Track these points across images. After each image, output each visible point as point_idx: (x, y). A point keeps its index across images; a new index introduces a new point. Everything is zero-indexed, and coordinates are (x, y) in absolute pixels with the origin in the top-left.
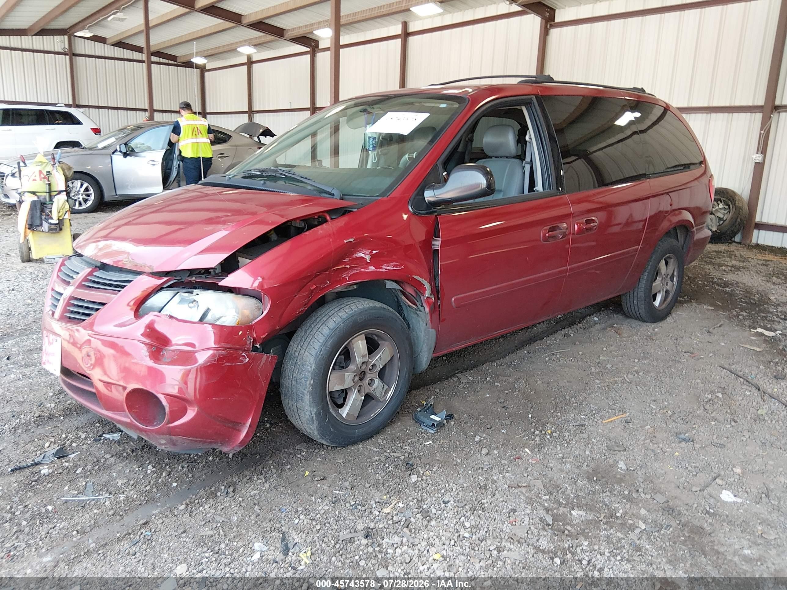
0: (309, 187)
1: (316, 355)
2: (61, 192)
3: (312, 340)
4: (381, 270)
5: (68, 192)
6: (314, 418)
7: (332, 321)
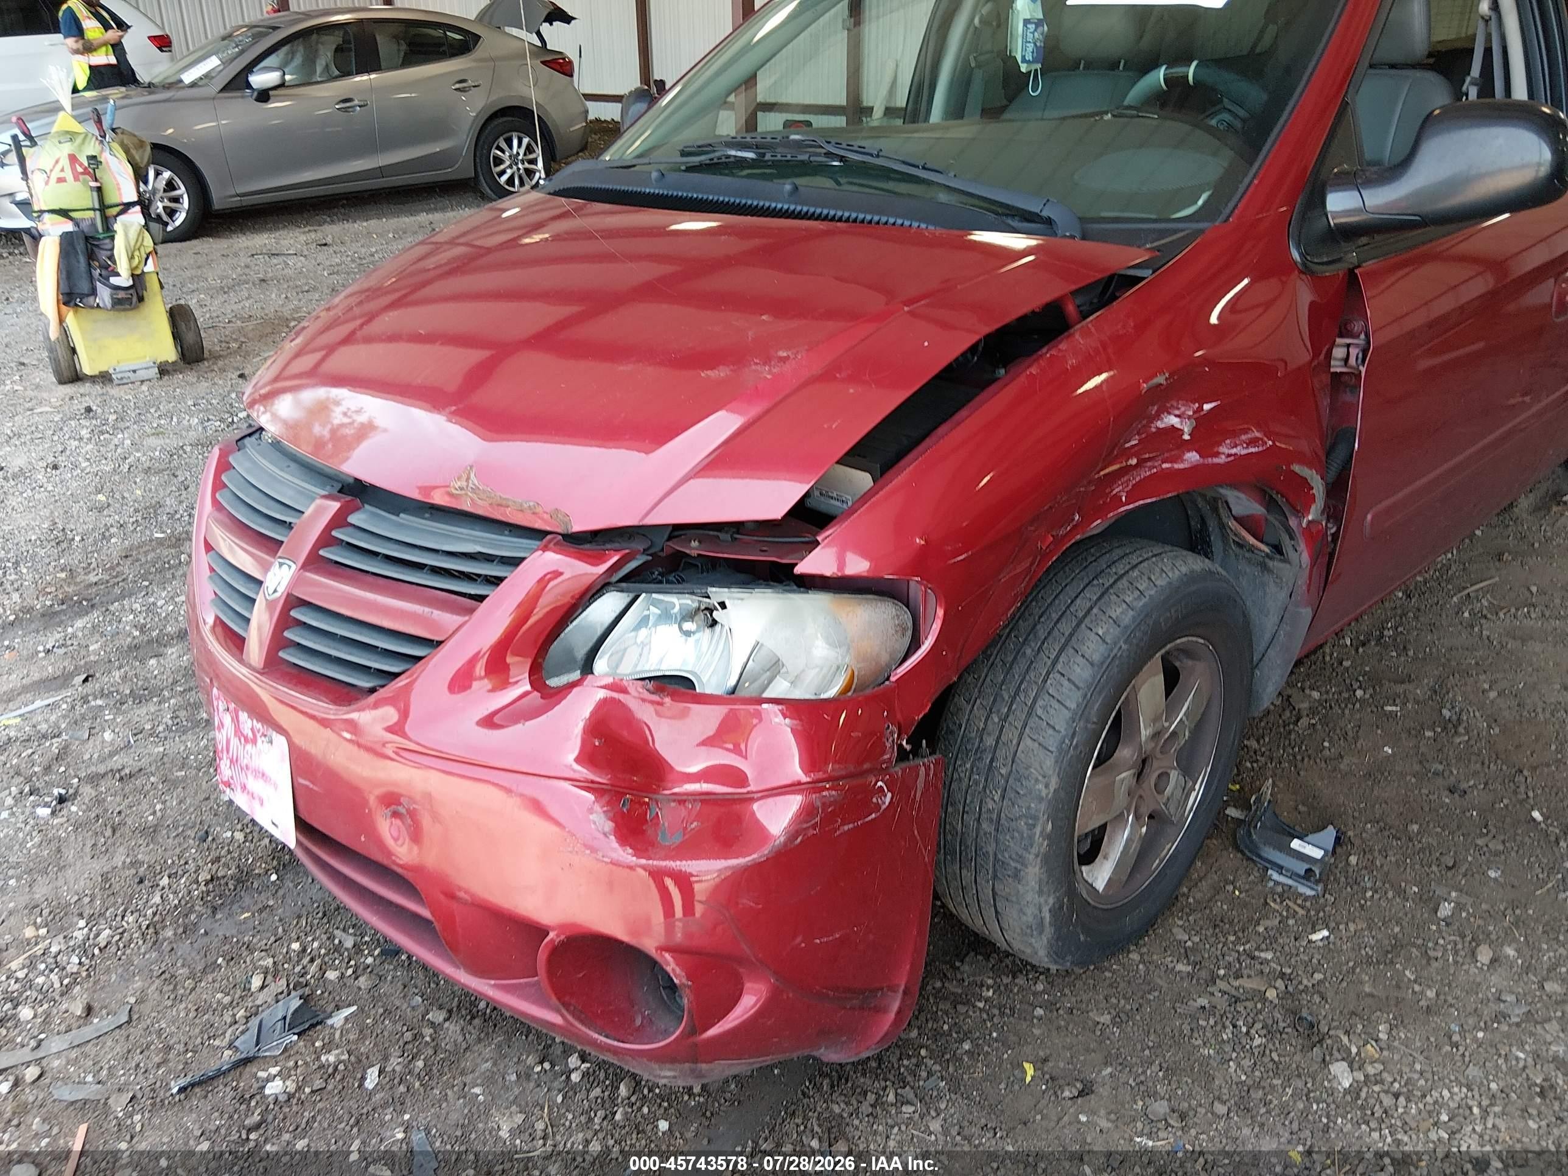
0: (943, 197)
1: (1060, 749)
2: (127, 206)
3: (1040, 703)
4: (1216, 460)
5: (144, 204)
6: (1048, 919)
7: (1092, 636)
